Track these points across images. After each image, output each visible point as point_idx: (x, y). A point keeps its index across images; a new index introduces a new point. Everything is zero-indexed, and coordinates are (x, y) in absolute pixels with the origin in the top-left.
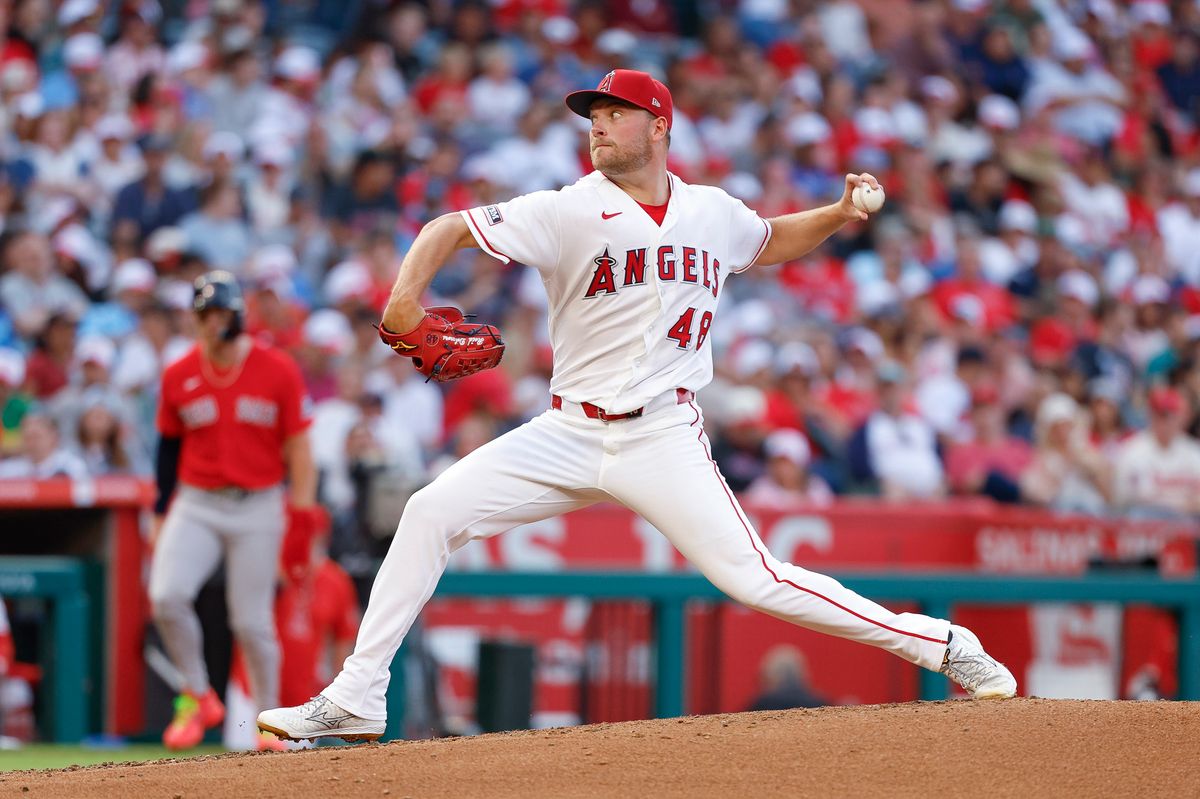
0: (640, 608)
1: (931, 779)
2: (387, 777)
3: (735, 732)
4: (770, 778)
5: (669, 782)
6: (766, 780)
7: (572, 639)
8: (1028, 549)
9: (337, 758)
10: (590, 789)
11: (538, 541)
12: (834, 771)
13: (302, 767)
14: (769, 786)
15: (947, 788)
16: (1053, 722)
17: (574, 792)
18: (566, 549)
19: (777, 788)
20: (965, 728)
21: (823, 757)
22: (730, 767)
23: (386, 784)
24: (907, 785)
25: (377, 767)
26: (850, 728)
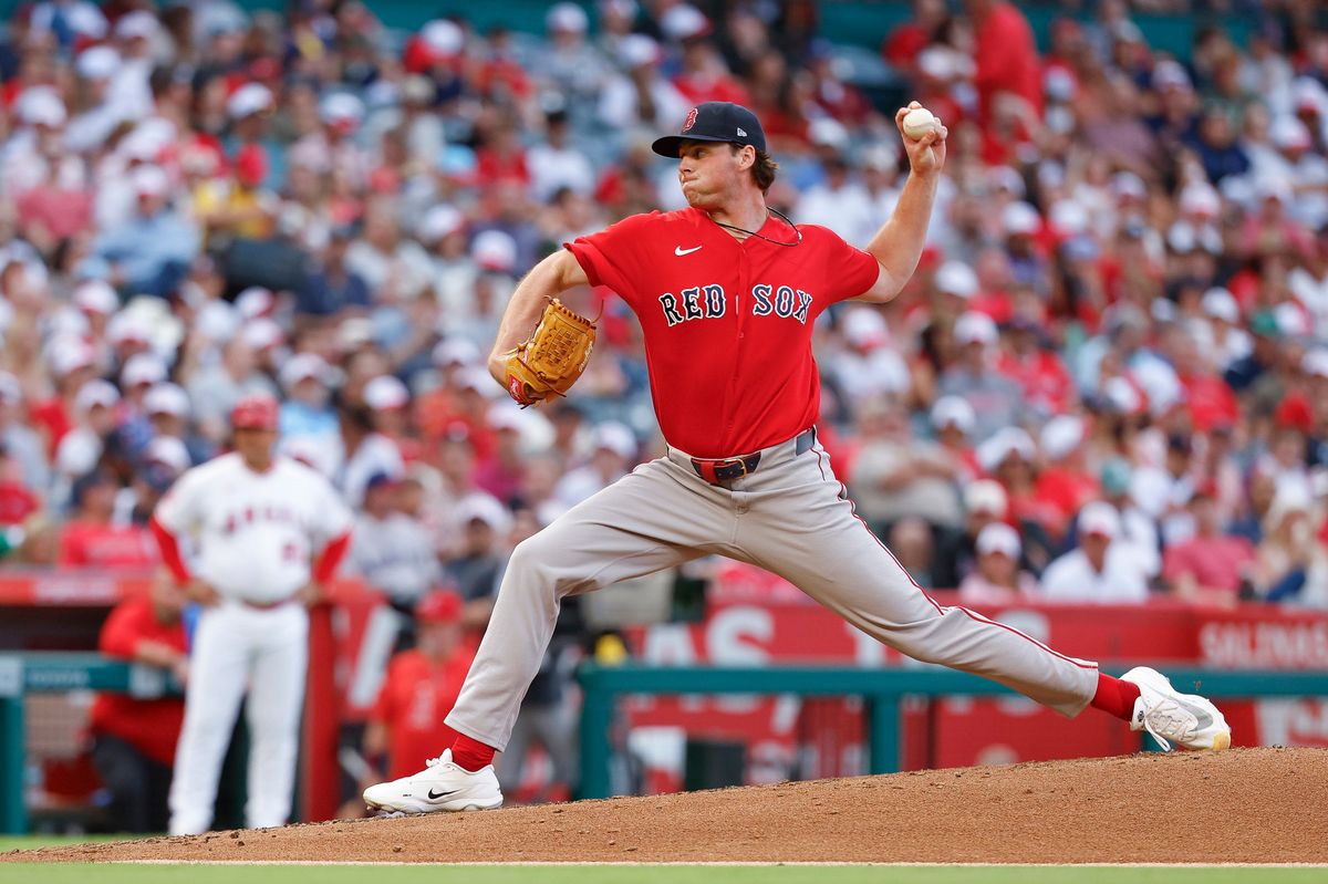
0: (854, 705)
1: (1171, 825)
2: (613, 829)
3: (970, 782)
4: (1005, 825)
5: (901, 831)
6: (1001, 828)
7: (782, 740)
8: (1253, 645)
9: (561, 811)
10: (821, 838)
11: (746, 639)
12: (1071, 819)
13: (525, 820)
14: (1005, 834)
15: (1188, 835)
16: (1295, 769)
17: (805, 841)
18: (773, 646)
19: (1014, 836)
20: (1205, 776)
21: (1060, 805)
22: (965, 815)
23: (613, 835)
24: (1146, 832)
25: (602, 819)
26: (1086, 777)
